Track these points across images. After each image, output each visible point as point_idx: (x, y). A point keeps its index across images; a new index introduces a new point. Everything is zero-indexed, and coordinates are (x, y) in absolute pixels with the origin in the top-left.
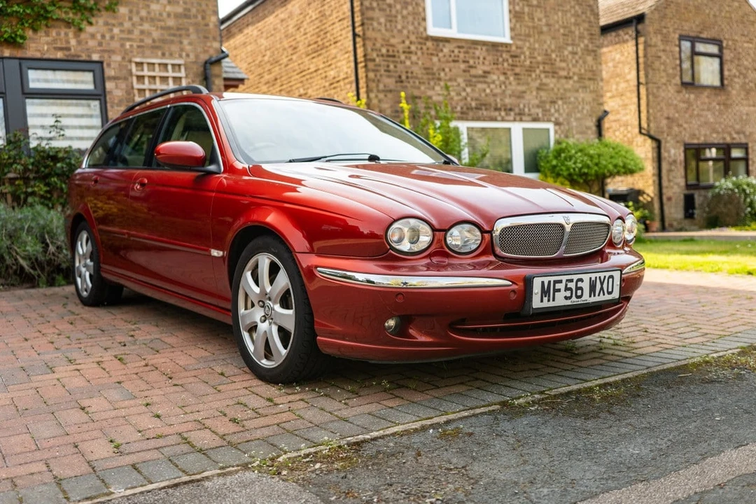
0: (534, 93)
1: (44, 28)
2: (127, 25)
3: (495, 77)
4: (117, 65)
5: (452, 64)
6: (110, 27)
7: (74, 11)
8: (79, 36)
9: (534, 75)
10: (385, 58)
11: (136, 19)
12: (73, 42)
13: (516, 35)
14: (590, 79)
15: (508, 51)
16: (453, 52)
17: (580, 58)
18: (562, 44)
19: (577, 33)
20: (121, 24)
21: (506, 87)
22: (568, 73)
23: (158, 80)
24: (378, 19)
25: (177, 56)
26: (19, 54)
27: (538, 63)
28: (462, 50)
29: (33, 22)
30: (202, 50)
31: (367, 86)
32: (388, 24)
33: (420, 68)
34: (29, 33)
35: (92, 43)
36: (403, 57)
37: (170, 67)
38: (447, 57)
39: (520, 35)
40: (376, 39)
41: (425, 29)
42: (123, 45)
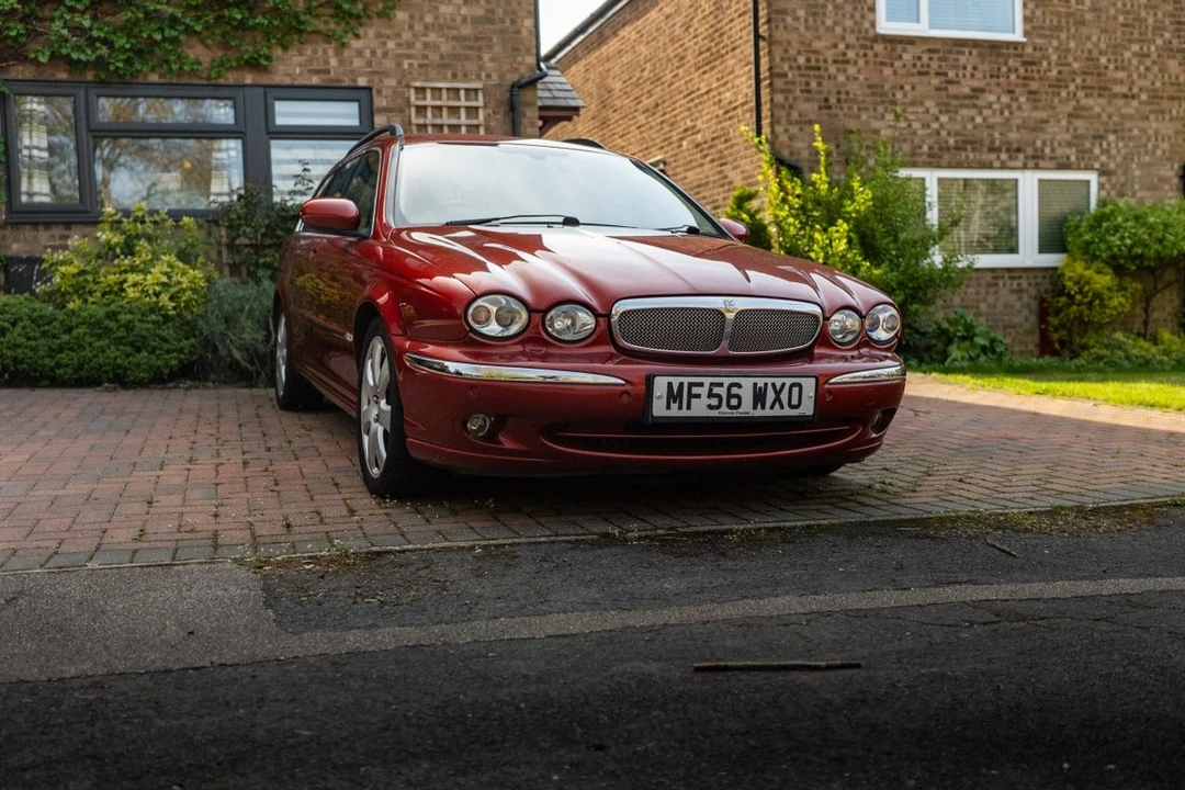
0: (1064, 123)
1: (296, 44)
2: (406, 36)
3: (992, 98)
4: (390, 92)
5: (917, 79)
6: (382, 40)
7: (336, 20)
8: (342, 54)
9: (1064, 94)
10: (804, 72)
11: (418, 27)
12: (333, 62)
13: (1034, 28)
14: (1172, 98)
15: (1021, 56)
16: (920, 58)
17: (1154, 63)
18: (1119, 40)
19: (1151, 21)
20: (398, 35)
21: (1011, 113)
22: (1130, 89)
23: (445, 111)
24: (794, 11)
25: (473, 77)
26: (264, 80)
27: (1075, 73)
28: (935, 56)
29: (283, 36)
30: (509, 67)
31: (772, 115)
32: (811, 20)
33: (862, 85)
34: (278, 52)
35: (358, 63)
36: (833, 69)
37: (462, 93)
38: (909, 67)
39: (1042, 28)
40: (789, 43)
41: (873, 25)
42: (399, 65)
